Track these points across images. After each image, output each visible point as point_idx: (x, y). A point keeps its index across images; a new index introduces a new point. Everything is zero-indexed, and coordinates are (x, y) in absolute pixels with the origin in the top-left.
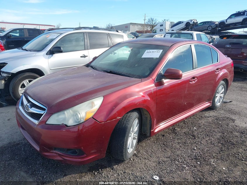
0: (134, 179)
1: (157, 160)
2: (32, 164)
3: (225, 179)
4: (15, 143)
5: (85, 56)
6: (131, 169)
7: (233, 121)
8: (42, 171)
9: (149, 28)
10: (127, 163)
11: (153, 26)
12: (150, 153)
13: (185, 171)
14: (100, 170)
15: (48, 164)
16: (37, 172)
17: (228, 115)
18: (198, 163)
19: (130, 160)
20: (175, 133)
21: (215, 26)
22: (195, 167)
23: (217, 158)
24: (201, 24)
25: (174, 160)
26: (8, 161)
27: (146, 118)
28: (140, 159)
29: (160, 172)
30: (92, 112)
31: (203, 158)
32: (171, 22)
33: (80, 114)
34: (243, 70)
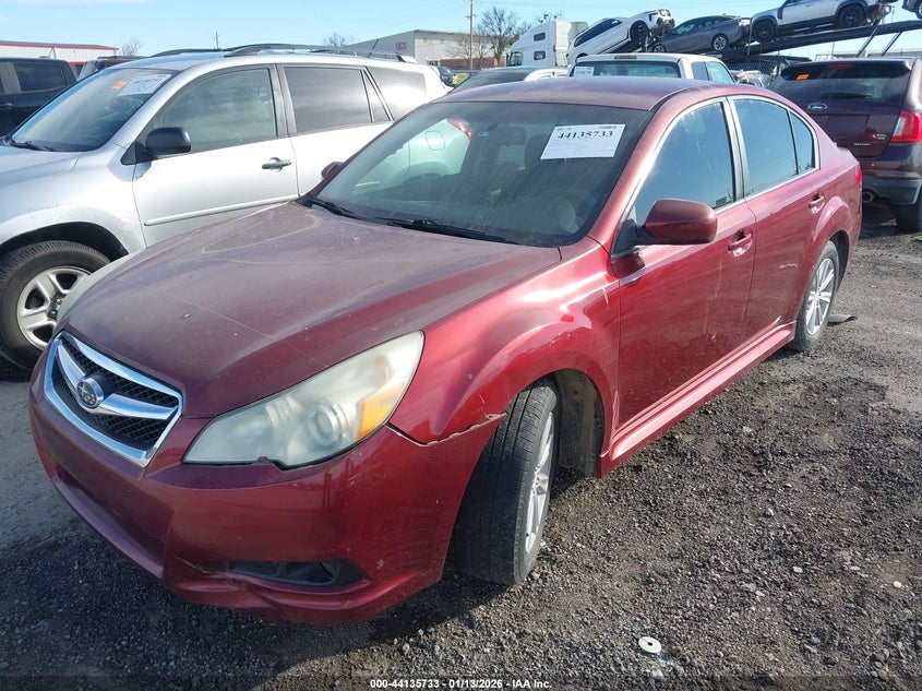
0: (565, 661)
1: (637, 569)
2: (130, 630)
3: (914, 627)
4: (39, 544)
5: (278, 165)
6: (544, 615)
7: (881, 391)
8: (177, 658)
9: (487, 50)
10: (523, 592)
11: (501, 42)
12: (600, 545)
13: (754, 608)
14: (421, 632)
15: (198, 626)
16: (155, 665)
17: (855, 371)
18: (797, 569)
19: (532, 579)
20: (679, 454)
21: (739, 36)
22: (790, 589)
23: (862, 546)
24: (687, 29)
25: (704, 566)
26: (23, 625)
27: (578, 404)
28: (571, 573)
29: (660, 621)
30: (383, 402)
31: (811, 550)
32: (576, 25)
33: (335, 413)
34: (872, 197)
